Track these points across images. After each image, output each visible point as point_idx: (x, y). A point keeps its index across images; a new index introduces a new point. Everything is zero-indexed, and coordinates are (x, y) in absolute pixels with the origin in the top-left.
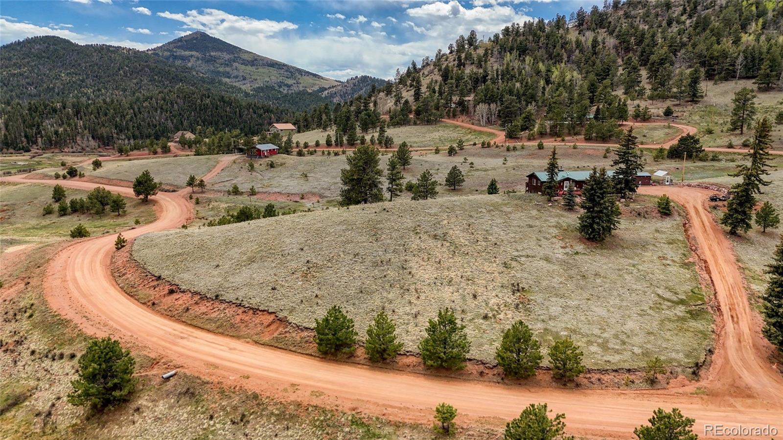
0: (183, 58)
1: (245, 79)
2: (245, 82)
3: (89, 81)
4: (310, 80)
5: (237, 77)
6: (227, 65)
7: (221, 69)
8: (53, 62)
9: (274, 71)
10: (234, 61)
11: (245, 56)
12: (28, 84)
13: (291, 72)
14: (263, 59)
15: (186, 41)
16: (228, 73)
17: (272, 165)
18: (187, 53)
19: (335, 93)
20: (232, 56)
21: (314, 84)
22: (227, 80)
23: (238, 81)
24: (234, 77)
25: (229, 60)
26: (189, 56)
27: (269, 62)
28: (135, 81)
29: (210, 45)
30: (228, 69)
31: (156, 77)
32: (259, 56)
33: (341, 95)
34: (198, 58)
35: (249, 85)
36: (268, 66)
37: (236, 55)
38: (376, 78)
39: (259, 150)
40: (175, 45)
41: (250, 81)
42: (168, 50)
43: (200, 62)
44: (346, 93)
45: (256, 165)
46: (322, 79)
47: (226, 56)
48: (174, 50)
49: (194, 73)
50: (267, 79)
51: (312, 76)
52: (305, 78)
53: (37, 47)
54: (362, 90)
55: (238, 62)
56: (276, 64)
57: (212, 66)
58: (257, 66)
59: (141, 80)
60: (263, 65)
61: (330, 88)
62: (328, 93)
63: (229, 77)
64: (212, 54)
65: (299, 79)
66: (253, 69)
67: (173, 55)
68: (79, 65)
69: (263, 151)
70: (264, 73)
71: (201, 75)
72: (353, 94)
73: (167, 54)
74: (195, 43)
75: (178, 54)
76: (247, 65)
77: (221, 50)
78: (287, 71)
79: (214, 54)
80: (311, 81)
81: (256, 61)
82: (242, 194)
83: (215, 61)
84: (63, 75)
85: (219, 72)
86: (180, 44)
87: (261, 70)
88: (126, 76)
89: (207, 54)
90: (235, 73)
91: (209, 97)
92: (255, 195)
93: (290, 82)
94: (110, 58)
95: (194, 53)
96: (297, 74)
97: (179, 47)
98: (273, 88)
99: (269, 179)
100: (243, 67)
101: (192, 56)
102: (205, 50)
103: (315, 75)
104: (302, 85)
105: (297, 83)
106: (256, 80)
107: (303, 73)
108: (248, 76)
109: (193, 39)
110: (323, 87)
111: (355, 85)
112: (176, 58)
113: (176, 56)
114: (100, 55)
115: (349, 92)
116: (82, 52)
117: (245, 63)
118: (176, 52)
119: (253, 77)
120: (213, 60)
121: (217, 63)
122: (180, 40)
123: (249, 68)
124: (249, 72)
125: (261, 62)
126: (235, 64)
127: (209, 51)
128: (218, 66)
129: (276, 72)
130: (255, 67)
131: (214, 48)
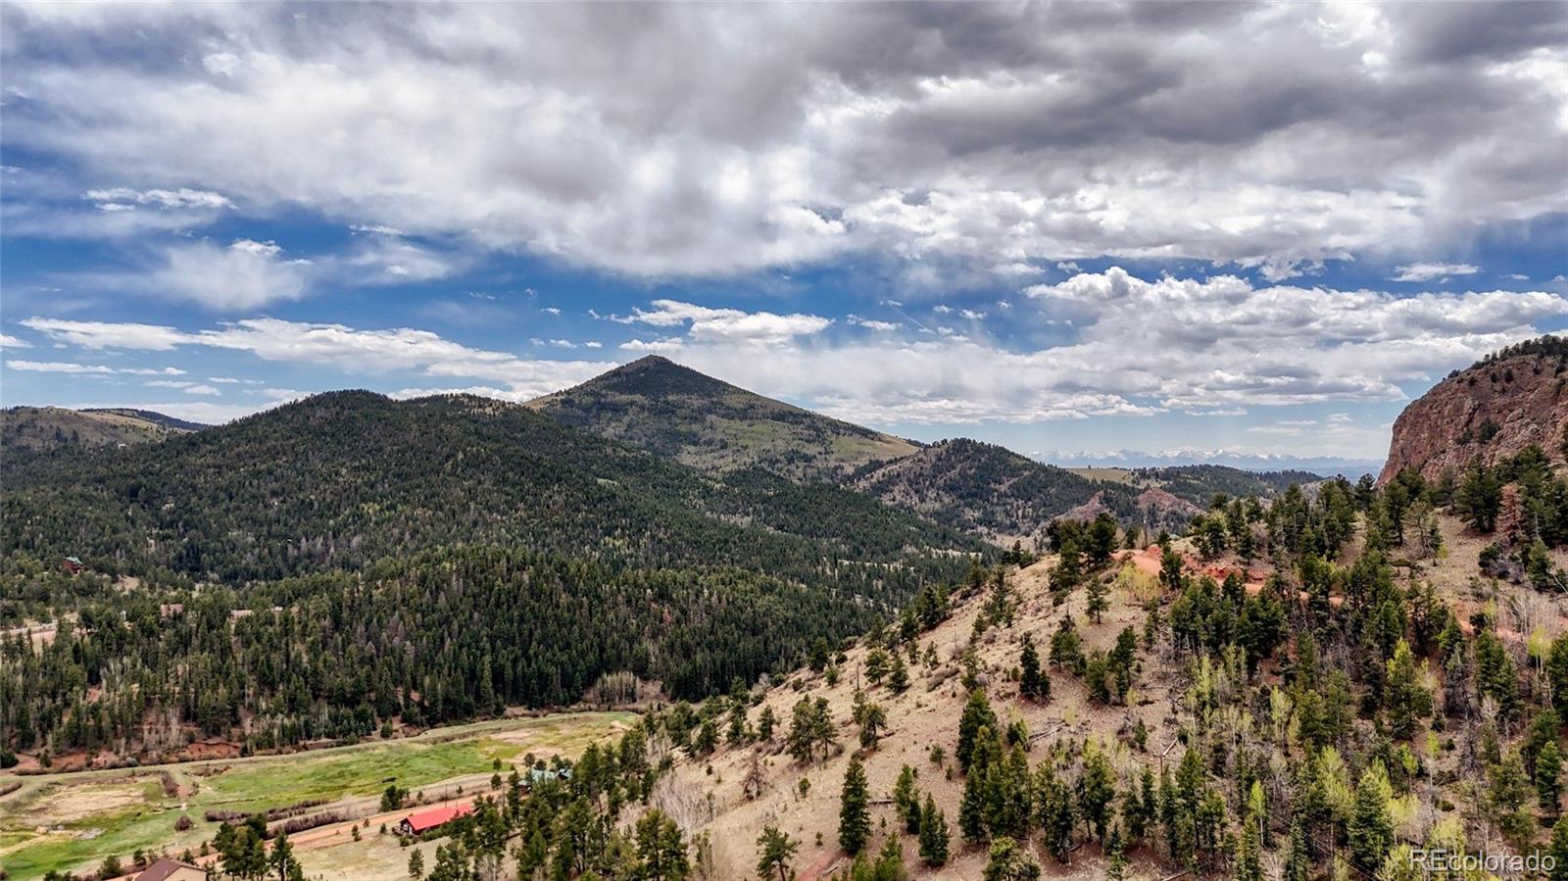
0: (616, 408)
1: (724, 446)
2: (723, 452)
4: (852, 443)
5: (710, 443)
6: (696, 419)
7: (682, 428)
8: (338, 443)
9: (784, 430)
10: (709, 411)
11: (732, 401)
13: (817, 430)
14: (765, 404)
15: (627, 375)
16: (695, 435)
18: (625, 398)
19: (899, 475)
20: (707, 401)
21: (860, 453)
22: (692, 449)
23: (712, 451)
24: (705, 442)
25: (701, 410)
26: (628, 404)
27: (777, 411)
29: (669, 381)
30: (696, 427)
31: (511, 474)
32: (758, 398)
33: (909, 480)
34: (643, 408)
35: (731, 460)
36: (774, 418)
37: (715, 399)
38: (986, 443)
40: (607, 382)
41: (734, 452)
42: (593, 393)
43: (646, 414)
44: (921, 475)
46: (880, 440)
47: (696, 402)
48: (604, 392)
49: (609, 450)
50: (768, 446)
51: (858, 436)
52: (844, 440)
54: (954, 468)
55: (716, 412)
56: (791, 413)
57: (666, 423)
58: (751, 418)
60: (765, 416)
61: (890, 462)
62: (884, 475)
63: (696, 444)
64: (671, 398)
65: (831, 443)
66: (744, 425)
67: (599, 403)
70: (762, 434)
72: (935, 477)
73: (589, 400)
74: (643, 378)
75: (609, 399)
76: (733, 418)
77: (689, 391)
78: (809, 427)
79: (675, 398)
80: (855, 447)
81: (752, 409)
83: (673, 412)
84: (344, 471)
85: (679, 434)
86: (615, 380)
87: (758, 427)
88: (453, 474)
89: (662, 399)
90: (708, 434)
93: (812, 450)
95: (638, 398)
96: (829, 433)
97: (612, 387)
100: (725, 422)
101: (632, 403)
102: (659, 391)
103: (865, 433)
104: (834, 456)
105: (827, 453)
106: (746, 447)
107: (842, 431)
108: (731, 441)
109: (641, 370)
110: (877, 461)
111: (939, 459)
112: (603, 407)
113: (605, 404)
115: (926, 473)
117: (730, 414)
118: (605, 396)
119: (741, 442)
120: (668, 410)
121: (676, 416)
122: (616, 373)
123: (737, 424)
124: (734, 432)
125: (761, 411)
126: (711, 418)
127: (666, 394)
128: (678, 421)
129: (786, 430)
130: (748, 422)
131: (678, 389)
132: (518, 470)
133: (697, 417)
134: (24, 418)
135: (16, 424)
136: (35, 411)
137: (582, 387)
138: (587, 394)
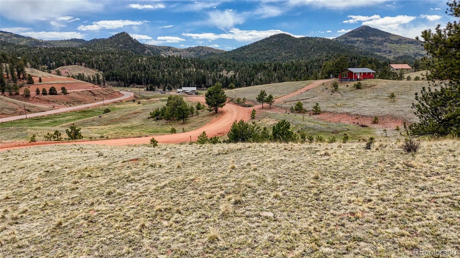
0: (352, 42)
1: (390, 52)
2: (391, 54)
3: (294, 56)
5: (385, 51)
6: (380, 44)
7: (375, 47)
8: (280, 46)
9: (412, 47)
10: (385, 42)
11: (393, 38)
12: (266, 58)
14: (405, 39)
15: (356, 32)
16: (380, 49)
17: (358, 87)
18: (355, 39)
20: (384, 39)
22: (379, 54)
23: (386, 54)
24: (383, 51)
25: (382, 42)
26: (356, 41)
28: (318, 54)
29: (370, 33)
30: (379, 47)
31: (331, 51)
32: (403, 37)
34: (361, 41)
35: (393, 56)
36: (409, 43)
37: (387, 38)
39: (351, 73)
40: (349, 35)
41: (394, 54)
42: (344, 38)
43: (363, 43)
45: (341, 87)
47: (380, 39)
49: (356, 49)
50: (407, 52)
53: (274, 39)
55: (387, 42)
56: (415, 41)
57: (369, 46)
58: (400, 43)
59: (322, 54)
60: (405, 43)
63: (380, 52)
64: (371, 38)
66: (398, 45)
68: (292, 47)
69: (355, 73)
70: (405, 48)
71: (361, 50)
73: (343, 40)
74: (361, 33)
76: (393, 44)
77: (377, 36)
79: (372, 38)
81: (400, 41)
82: (305, 111)
84: (283, 53)
85: (374, 49)
86: (352, 34)
87: (403, 46)
88: (314, 52)
89: (368, 39)
90: (385, 49)
91: (356, 59)
92: (319, 114)
94: (308, 43)
95: (360, 39)
97: (351, 36)
98: (410, 57)
99: (347, 99)
100: (391, 45)
101: (358, 40)
102: (367, 36)
106: (399, 52)
108: (393, 51)
109: (360, 30)
112: (348, 42)
114: (303, 41)
116: (295, 41)
117: (392, 42)
118: (349, 39)
119: (396, 51)
120: (371, 42)
121: (373, 43)
122: (352, 32)
123: (395, 45)
124: (394, 48)
125: (404, 41)
126: (385, 44)
127: (369, 37)
128: (374, 45)
129: (414, 47)
130: (399, 44)
131: (373, 35)
132: (333, 50)
133: (381, 43)
134: (200, 49)
135: (199, 50)
136: (202, 47)
137: (340, 37)
138: (343, 38)
